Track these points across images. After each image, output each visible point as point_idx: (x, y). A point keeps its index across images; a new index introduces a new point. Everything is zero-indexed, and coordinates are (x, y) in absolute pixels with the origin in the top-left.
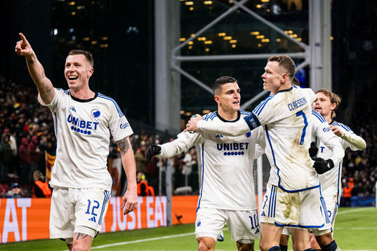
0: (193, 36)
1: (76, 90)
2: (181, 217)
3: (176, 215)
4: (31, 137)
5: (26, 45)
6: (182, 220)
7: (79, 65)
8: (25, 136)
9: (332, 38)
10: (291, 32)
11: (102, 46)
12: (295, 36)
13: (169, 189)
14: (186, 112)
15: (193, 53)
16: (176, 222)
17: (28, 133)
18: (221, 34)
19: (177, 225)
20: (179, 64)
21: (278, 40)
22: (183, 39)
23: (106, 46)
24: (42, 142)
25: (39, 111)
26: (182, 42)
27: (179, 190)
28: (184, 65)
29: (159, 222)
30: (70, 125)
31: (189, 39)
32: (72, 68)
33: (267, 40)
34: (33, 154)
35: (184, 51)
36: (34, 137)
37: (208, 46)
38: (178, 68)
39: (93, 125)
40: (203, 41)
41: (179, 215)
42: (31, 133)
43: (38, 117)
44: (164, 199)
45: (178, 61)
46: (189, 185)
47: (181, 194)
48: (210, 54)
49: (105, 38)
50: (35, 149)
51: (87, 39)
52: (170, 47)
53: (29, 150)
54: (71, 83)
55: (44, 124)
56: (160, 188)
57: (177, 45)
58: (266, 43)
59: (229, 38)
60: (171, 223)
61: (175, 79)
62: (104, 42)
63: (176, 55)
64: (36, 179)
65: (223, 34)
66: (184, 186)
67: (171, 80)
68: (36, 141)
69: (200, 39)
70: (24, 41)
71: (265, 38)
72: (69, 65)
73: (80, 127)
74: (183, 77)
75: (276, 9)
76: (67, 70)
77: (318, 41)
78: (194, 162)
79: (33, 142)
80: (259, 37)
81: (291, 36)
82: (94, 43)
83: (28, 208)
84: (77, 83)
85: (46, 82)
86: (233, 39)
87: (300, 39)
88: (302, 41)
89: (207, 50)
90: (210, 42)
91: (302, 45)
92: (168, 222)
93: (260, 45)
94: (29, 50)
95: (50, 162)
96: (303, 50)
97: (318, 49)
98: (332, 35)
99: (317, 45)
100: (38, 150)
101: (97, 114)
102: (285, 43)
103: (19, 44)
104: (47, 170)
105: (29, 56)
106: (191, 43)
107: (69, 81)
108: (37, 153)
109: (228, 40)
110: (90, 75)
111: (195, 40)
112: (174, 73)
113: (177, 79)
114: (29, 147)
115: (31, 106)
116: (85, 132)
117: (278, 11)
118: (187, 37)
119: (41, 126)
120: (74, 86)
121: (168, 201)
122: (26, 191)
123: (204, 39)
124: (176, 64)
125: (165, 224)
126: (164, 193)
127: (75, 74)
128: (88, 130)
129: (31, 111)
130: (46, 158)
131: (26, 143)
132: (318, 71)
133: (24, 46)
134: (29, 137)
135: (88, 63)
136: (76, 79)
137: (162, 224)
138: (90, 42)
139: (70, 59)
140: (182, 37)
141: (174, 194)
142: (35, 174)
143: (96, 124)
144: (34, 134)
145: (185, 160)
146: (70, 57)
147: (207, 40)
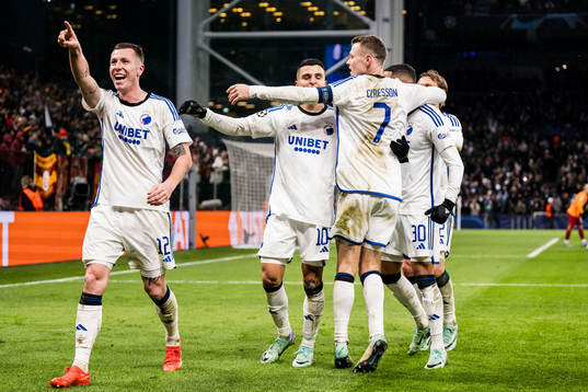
0: (227, 6)
1: (125, 92)
2: (207, 238)
3: (201, 235)
4: (16, 132)
5: (71, 36)
6: (208, 242)
7: (127, 61)
8: (9, 132)
9: (404, 12)
10: (352, 3)
11: (109, 17)
12: (358, 8)
13: (193, 202)
14: (216, 103)
15: (225, 28)
16: (201, 244)
17: (12, 128)
18: (262, 5)
19: (202, 248)
20: (208, 41)
21: (336, 13)
22: (214, 10)
23: (114, 16)
24: (31, 139)
25: (27, 99)
26: (212, 14)
27: (205, 203)
28: (215, 43)
29: (179, 244)
30: (117, 133)
31: (223, 10)
32: (119, 65)
33: (322, 13)
34: (18, 154)
35: (215, 25)
36: (20, 133)
37: (246, 19)
38: (207, 47)
39: (142, 134)
40: (239, 13)
41: (205, 236)
42: (16, 128)
43: (25, 107)
44: (186, 215)
45: (207, 38)
46: (218, 198)
47: (207, 209)
48: (248, 29)
49: (113, 7)
50: (21, 147)
51: (90, 7)
52: (196, 19)
53: (12, 148)
54: (118, 84)
55: (33, 116)
56: (181, 201)
57: (205, 17)
58: (319, 16)
59: (273, 9)
60: (195, 247)
61: (202, 61)
62: (112, 12)
63: (205, 30)
64: (25, 187)
65: (266, 4)
66: (212, 198)
67: (197, 62)
68: (22, 138)
69: (235, 10)
70: (69, 31)
71: (319, 10)
72: (115, 61)
73: (129, 136)
74: (212, 59)
76: (112, 67)
77: (387, 15)
78: (225, 168)
79: (19, 139)
80: (310, 9)
81: (352, 9)
82: (99, 12)
83: (10, 225)
84: (125, 84)
85: (90, 81)
86: (277, 11)
87: (363, 13)
88: (366, 15)
89: (245, 24)
90: (248, 14)
91: (367, 20)
92: (190, 244)
93: (312, 19)
94: (75, 42)
95: (40, 164)
96: (367, 27)
97: (387, 25)
98: (405, 9)
99: (386, 20)
100: (24, 149)
101: (147, 120)
102: (345, 16)
103: (62, 35)
104: (35, 175)
105: (74, 49)
106: (223, 15)
107: (115, 82)
108: (23, 153)
109: (271, 13)
110: (140, 73)
111: (229, 12)
112: (201, 55)
113: (205, 61)
114: (13, 145)
115: (16, 93)
116: (134, 142)
118: (219, 7)
119: (29, 119)
120: (122, 87)
121: (191, 218)
122: (8, 202)
123: (240, 10)
124: (205, 41)
125: (187, 247)
126: (186, 207)
127: (123, 72)
128: (137, 139)
129: (17, 100)
130: (35, 161)
131: (10, 140)
133: (68, 37)
134: (12, 133)
135: (138, 59)
136: (124, 78)
137: (183, 247)
138: (94, 10)
139: (117, 54)
140: (212, 7)
141: (198, 209)
142: (23, 180)
143: (146, 132)
144: (20, 128)
145: (214, 165)
146: (116, 51)
147: (244, 11)
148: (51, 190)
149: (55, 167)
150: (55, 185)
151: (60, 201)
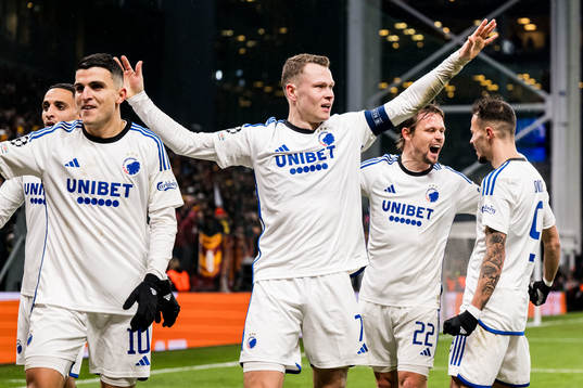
0: (397, 81)
10: (526, 76)
12: (533, 81)
21: (510, 87)
25: (197, 178)
31: (393, 85)
33: (494, 88)
58: (493, 91)
69: (406, 85)
71: (492, 85)
75: (507, 46)
77: (563, 88)
80: (483, 84)
81: (527, 82)
82: (268, 89)
86: (449, 85)
87: (538, 86)
88: (541, 89)
96: (542, 101)
97: (563, 100)
98: (582, 81)
99: (562, 94)
102: (519, 90)
106: (394, 91)
111: (400, 87)
117: (510, 49)
118: (390, 81)
132: (563, 129)
140: (383, 82)
148: (217, 270)
149: (221, 248)
150: (221, 265)
151: (224, 282)
